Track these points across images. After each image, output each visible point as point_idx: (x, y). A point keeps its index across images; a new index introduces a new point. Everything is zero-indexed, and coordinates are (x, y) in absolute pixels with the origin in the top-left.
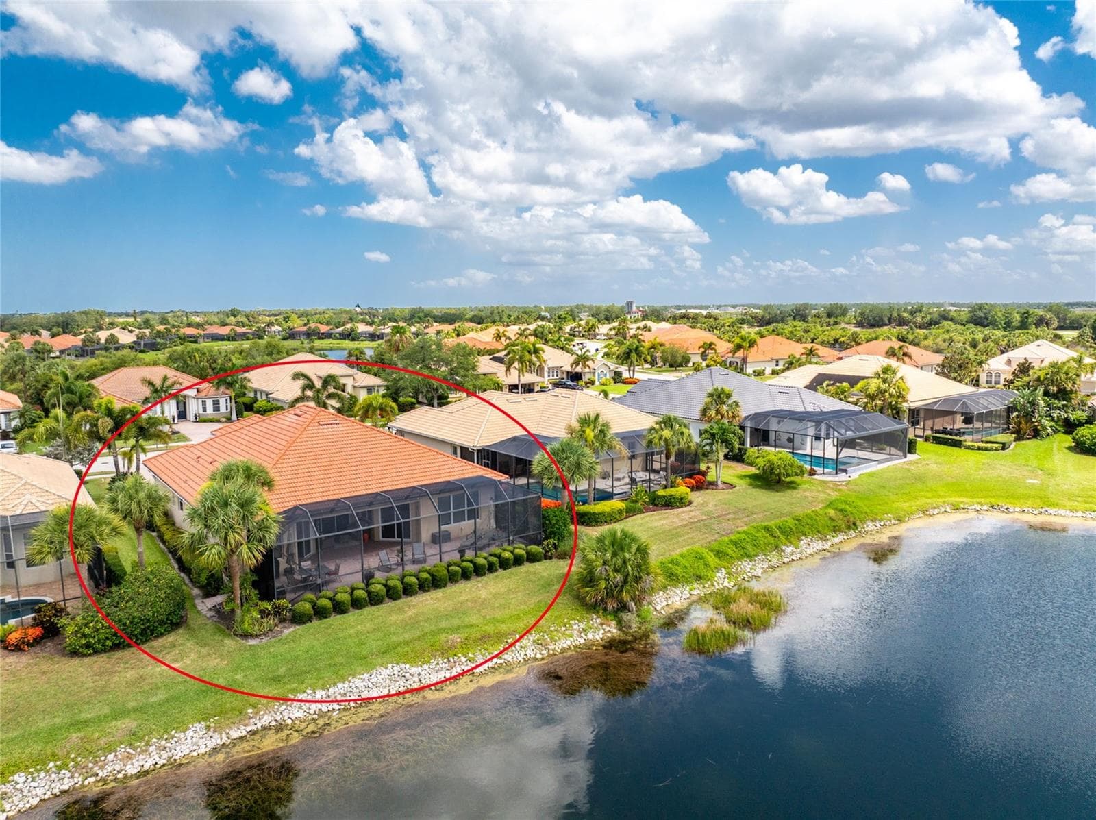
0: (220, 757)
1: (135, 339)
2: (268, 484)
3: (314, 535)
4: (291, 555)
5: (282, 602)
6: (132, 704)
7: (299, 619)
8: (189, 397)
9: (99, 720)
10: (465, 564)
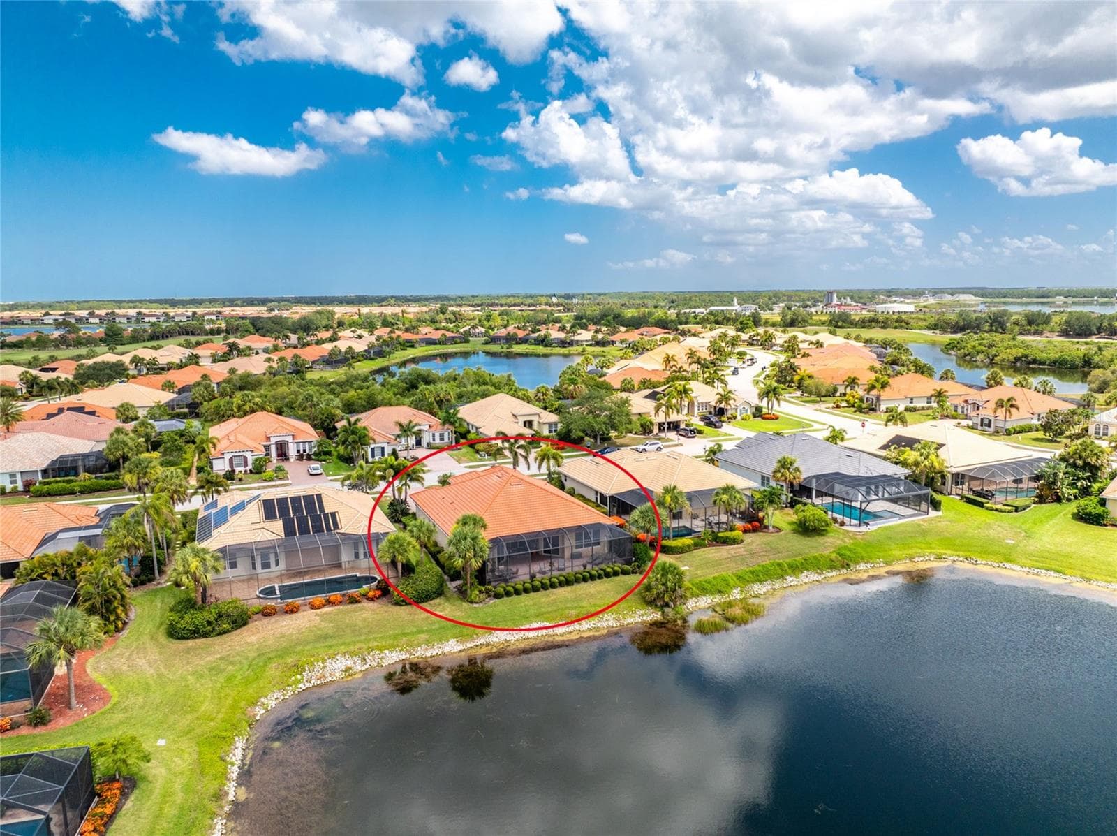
0: (463, 654)
1: (367, 348)
2: (484, 526)
3: (506, 554)
4: (494, 562)
5: (490, 587)
6: (425, 628)
7: (497, 596)
8: (423, 430)
9: (413, 633)
10: (585, 574)
